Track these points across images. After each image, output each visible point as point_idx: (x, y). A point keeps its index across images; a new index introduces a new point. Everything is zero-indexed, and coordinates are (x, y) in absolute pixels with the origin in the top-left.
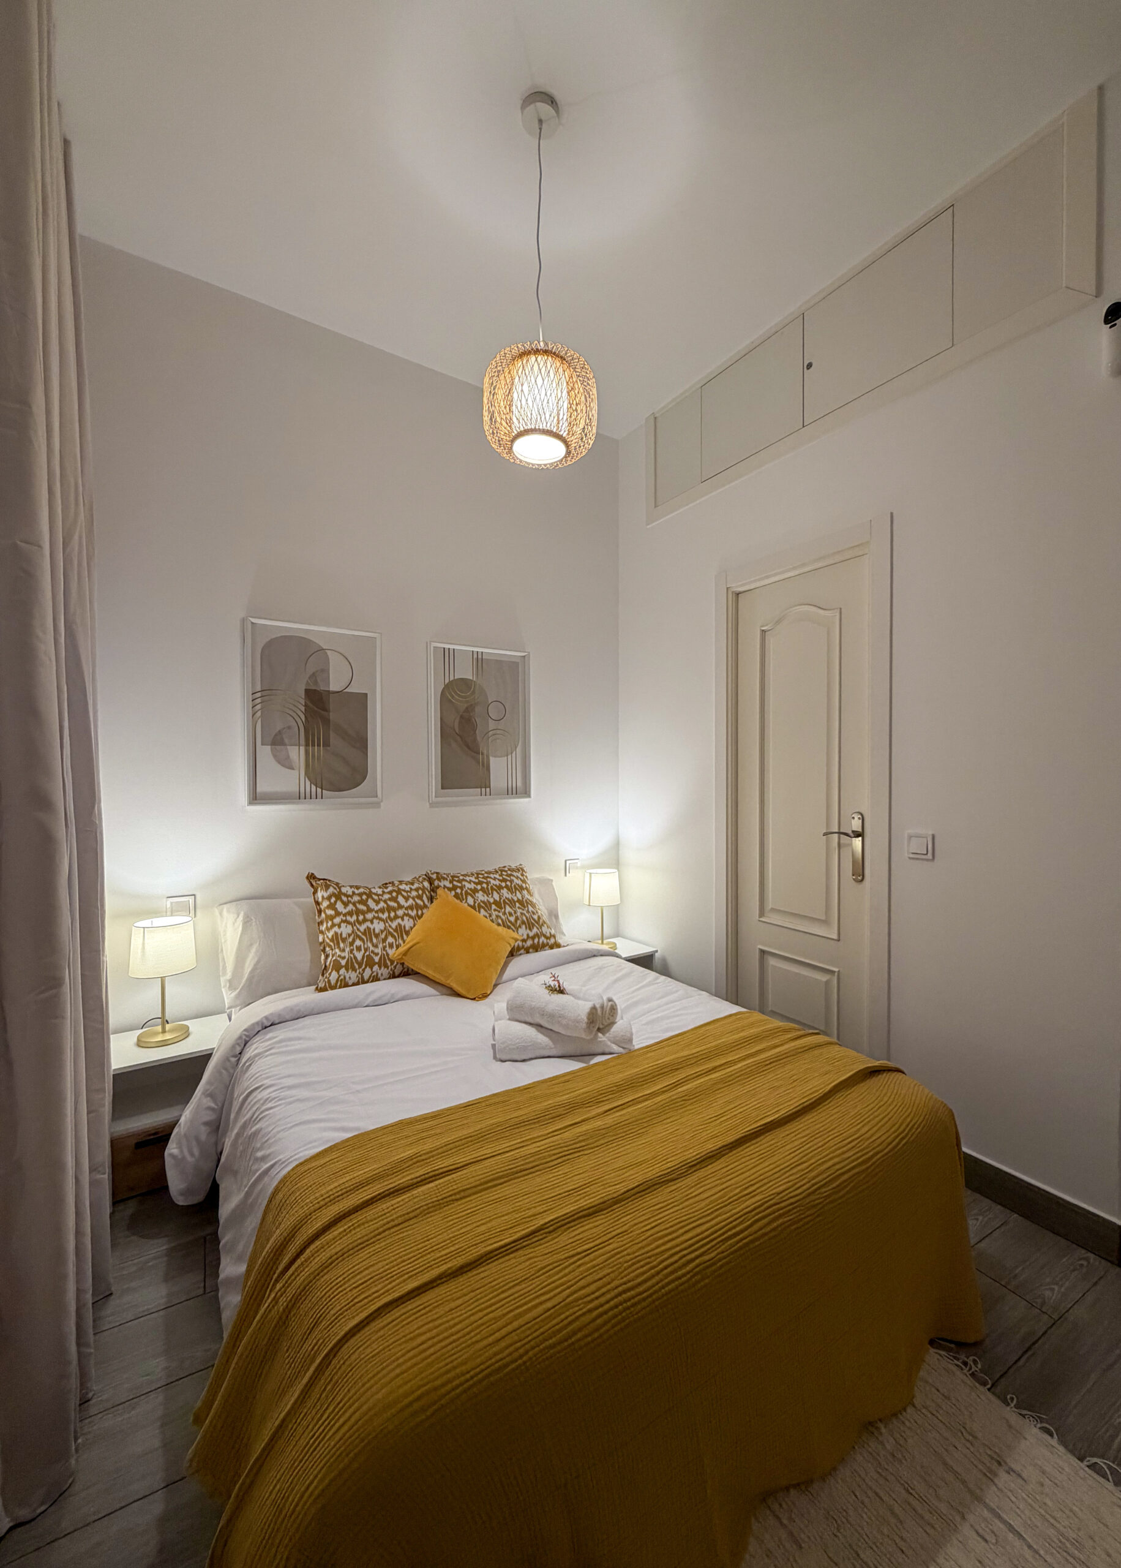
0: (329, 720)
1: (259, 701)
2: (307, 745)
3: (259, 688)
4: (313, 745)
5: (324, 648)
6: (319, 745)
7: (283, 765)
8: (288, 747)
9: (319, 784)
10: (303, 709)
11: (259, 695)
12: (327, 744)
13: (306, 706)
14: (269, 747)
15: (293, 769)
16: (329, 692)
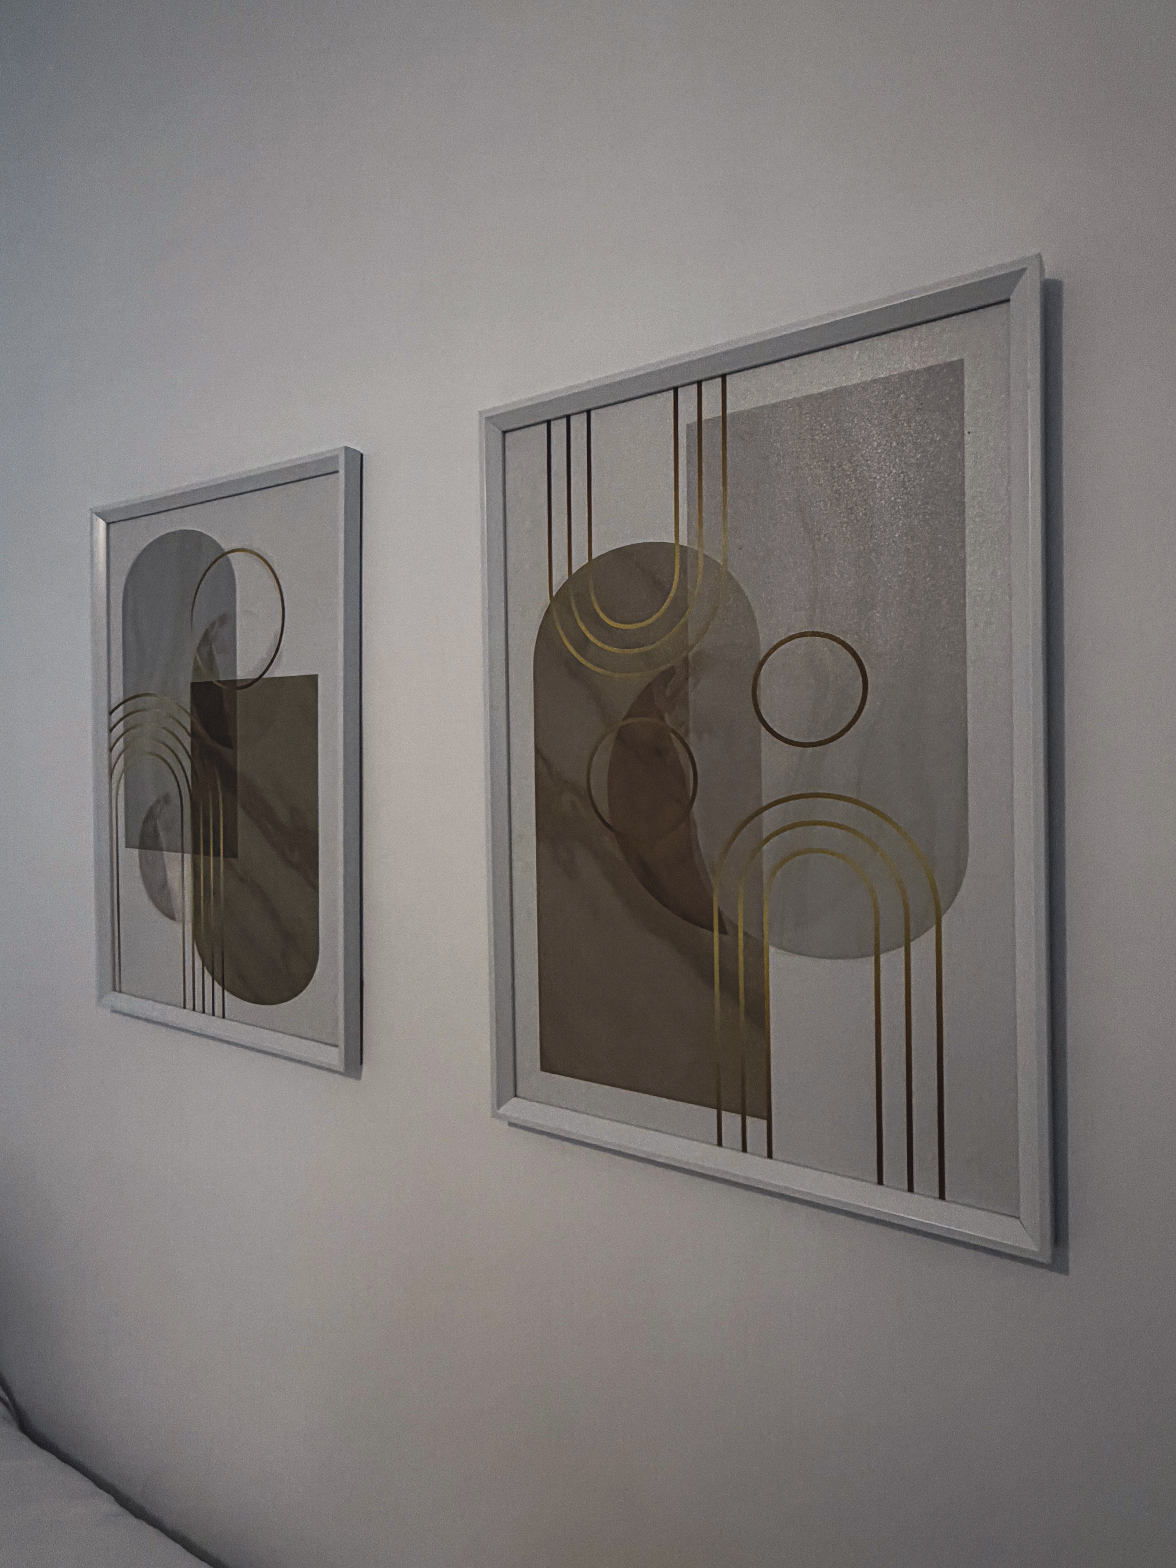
0: (235, 774)
1: (119, 730)
2: (195, 852)
3: (118, 695)
4: (207, 853)
5: (226, 547)
6: (217, 854)
7: (157, 905)
8: (165, 853)
9: (218, 970)
10: (187, 741)
11: (119, 712)
12: (231, 852)
13: (193, 734)
14: (137, 850)
15: (172, 917)
16: (234, 685)
